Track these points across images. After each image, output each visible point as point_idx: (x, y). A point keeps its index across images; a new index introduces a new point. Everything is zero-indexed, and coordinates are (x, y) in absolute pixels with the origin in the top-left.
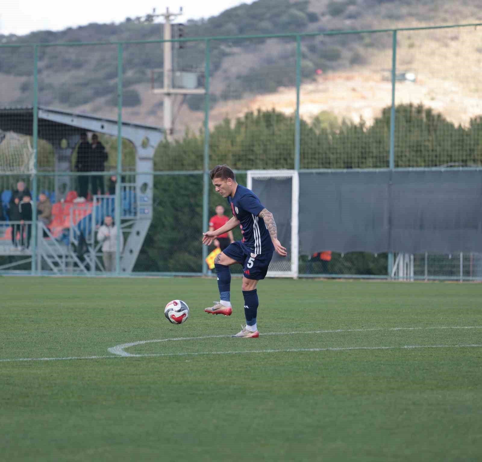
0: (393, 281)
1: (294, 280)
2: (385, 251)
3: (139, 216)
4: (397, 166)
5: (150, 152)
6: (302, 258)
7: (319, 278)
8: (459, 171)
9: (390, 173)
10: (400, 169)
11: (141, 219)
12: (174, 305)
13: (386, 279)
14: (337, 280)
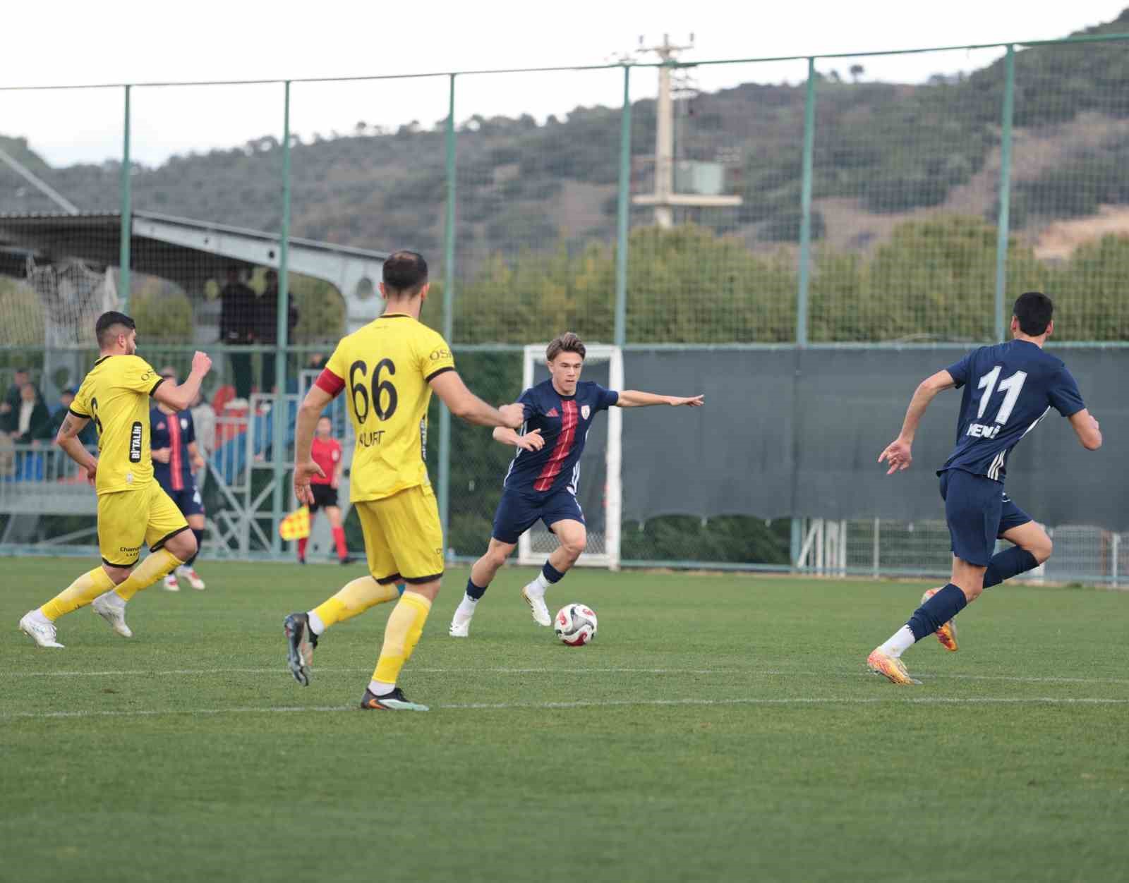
0: (804, 576)
1: (611, 572)
2: (786, 514)
4: (811, 338)
6: (627, 526)
7: (659, 568)
8: (929, 351)
9: (798, 353)
10: (816, 346)
13: (787, 572)
14: (692, 574)
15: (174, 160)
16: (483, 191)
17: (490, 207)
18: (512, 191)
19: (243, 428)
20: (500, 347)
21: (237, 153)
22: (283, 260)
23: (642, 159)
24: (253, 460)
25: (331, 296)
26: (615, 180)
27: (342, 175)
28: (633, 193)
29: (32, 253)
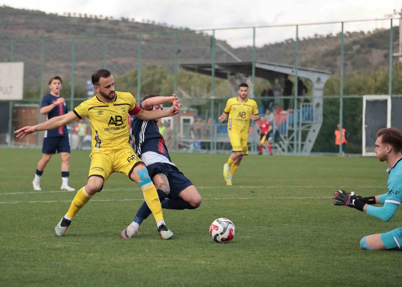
3: (314, 121)
5: (321, 86)
11: (316, 123)
12: (215, 230)
15: (266, 46)
16: (350, 52)
17: (352, 56)
18: (358, 52)
19: (285, 119)
20: (357, 96)
21: (282, 43)
22: (296, 73)
23: (396, 43)
24: (288, 128)
25: (309, 83)
26: (388, 48)
27: (311, 49)
28: (393, 52)
29: (229, 72)
